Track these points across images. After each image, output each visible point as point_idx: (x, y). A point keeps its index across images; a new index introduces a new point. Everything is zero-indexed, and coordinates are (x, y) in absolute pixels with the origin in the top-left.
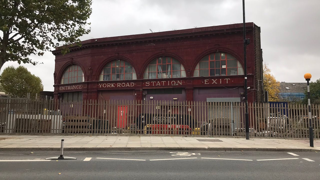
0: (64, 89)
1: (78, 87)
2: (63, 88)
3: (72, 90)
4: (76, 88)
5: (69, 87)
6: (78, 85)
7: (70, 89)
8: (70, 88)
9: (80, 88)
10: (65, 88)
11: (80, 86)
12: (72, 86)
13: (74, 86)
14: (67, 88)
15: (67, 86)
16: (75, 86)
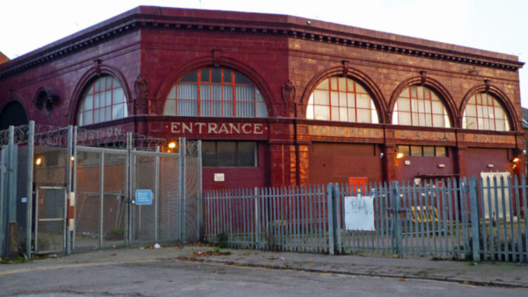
0: (191, 131)
1: (247, 128)
2: (184, 126)
3: (223, 134)
4: (241, 130)
5: (213, 126)
6: (250, 125)
7: (216, 132)
8: (217, 130)
9: (255, 132)
10: (196, 128)
11: (255, 128)
12: (224, 125)
13: (231, 125)
14: (205, 129)
15: (201, 125)
16: (234, 125)
